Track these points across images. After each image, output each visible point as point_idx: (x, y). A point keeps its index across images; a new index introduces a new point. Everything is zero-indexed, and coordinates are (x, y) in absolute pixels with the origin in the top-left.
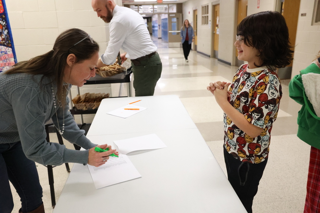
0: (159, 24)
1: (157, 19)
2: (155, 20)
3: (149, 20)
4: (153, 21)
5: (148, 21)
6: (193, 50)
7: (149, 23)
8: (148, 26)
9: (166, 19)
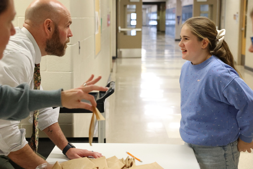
0: (179, 15)
1: (176, 7)
2: (172, 7)
3: (161, 7)
4: (168, 10)
5: (159, 9)
6: (237, 63)
7: (161, 13)
8: (159, 18)
9: (190, 6)
